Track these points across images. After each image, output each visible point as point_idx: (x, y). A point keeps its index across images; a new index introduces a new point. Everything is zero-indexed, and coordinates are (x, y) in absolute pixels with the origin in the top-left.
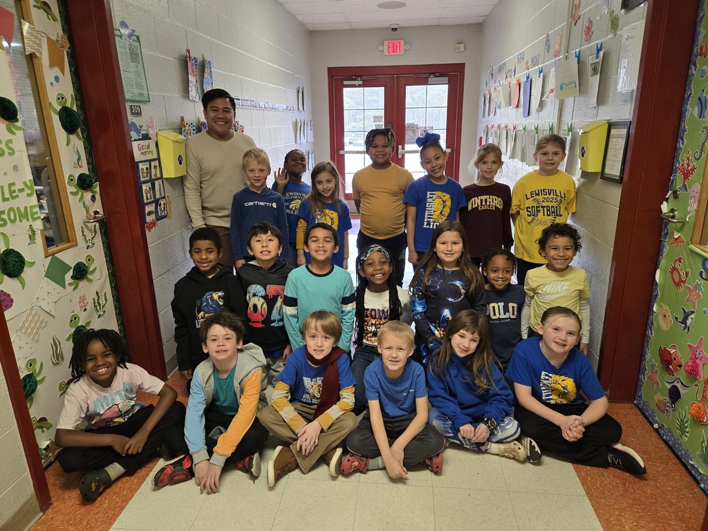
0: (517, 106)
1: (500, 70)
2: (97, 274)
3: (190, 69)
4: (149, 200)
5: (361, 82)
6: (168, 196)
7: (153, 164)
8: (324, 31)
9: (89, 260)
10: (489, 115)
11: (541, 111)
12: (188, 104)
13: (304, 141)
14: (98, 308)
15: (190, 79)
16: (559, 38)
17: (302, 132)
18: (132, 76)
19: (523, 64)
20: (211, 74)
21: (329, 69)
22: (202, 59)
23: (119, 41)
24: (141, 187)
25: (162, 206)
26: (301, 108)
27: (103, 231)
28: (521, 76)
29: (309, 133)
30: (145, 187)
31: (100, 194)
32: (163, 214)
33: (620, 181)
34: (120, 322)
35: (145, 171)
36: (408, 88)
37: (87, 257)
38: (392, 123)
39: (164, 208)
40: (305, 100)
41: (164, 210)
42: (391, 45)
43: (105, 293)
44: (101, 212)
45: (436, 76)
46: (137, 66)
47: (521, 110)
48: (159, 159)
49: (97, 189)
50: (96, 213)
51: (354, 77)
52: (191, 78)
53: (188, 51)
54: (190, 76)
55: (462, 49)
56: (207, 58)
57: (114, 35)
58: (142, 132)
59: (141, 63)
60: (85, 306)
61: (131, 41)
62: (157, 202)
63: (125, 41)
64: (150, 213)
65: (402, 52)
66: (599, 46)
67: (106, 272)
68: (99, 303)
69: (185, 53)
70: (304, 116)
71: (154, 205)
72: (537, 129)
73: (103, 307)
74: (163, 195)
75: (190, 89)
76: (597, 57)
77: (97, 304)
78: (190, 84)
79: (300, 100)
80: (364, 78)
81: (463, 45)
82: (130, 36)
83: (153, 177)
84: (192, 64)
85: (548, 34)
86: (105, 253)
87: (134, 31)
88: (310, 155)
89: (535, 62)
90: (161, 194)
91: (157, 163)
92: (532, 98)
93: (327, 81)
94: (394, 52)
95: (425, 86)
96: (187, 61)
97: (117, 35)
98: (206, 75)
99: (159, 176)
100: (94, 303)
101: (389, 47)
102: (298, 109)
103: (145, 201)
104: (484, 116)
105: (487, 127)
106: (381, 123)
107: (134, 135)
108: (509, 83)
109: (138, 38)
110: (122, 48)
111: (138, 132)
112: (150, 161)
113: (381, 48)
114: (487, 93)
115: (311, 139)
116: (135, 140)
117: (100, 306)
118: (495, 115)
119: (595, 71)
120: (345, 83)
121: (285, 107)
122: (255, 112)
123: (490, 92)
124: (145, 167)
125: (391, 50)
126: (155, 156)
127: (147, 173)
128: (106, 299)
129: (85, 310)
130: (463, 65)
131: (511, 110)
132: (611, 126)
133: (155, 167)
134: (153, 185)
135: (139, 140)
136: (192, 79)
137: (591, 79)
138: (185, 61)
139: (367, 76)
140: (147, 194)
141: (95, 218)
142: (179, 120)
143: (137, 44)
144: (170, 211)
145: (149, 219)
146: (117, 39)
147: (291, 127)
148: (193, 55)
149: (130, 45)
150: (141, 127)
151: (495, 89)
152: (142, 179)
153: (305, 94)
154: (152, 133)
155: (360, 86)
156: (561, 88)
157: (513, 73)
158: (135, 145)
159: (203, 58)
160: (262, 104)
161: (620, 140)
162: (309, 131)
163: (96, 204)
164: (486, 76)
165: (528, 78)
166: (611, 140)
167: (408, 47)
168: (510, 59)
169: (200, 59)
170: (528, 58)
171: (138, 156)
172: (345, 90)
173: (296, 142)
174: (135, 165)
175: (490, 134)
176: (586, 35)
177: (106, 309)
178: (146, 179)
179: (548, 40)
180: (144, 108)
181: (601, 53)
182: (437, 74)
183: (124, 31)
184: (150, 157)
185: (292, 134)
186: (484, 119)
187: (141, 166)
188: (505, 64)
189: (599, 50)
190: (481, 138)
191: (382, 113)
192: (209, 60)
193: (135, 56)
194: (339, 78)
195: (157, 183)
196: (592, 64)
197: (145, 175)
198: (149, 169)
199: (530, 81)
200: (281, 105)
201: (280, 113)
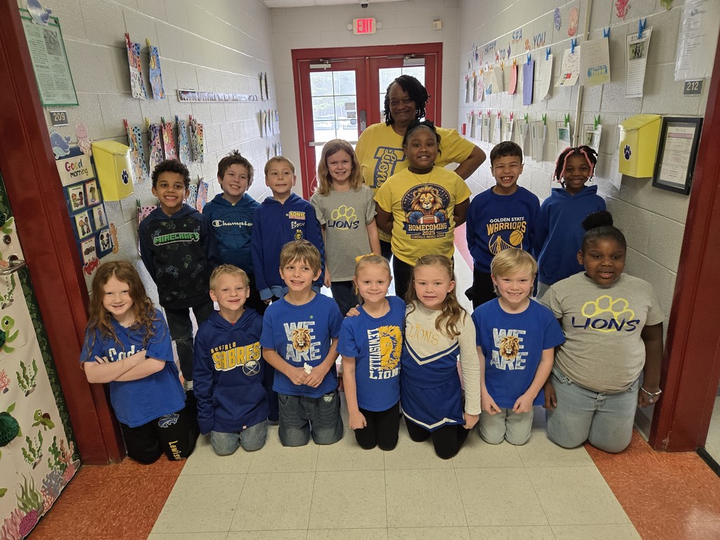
0: (515, 92)
1: (487, 50)
2: (20, 338)
3: (131, 59)
4: (86, 235)
5: (329, 66)
6: (112, 224)
7: (88, 186)
8: (286, 8)
9: (7, 323)
10: (474, 99)
11: (550, 99)
12: (131, 103)
13: (270, 134)
14: (25, 383)
15: (131, 71)
16: (576, 13)
17: (267, 124)
18: (52, 73)
19: (522, 43)
20: (158, 64)
21: (293, 51)
22: (145, 46)
23: (27, 26)
24: (74, 218)
25: (105, 238)
26: (265, 97)
27: (25, 280)
28: (521, 57)
29: (275, 124)
30: (79, 219)
31: (17, 232)
32: (107, 248)
33: (685, 191)
34: (57, 393)
35: (78, 197)
36: (381, 71)
37: (4, 319)
38: (366, 111)
39: (108, 240)
40: (268, 87)
41: (108, 243)
42: (361, 23)
43: (34, 361)
44: (21, 257)
45: (411, 58)
46: (57, 59)
47: (520, 96)
48: (96, 179)
49: (13, 226)
50: (13, 258)
51: (321, 60)
52: (132, 69)
53: (127, 36)
54: (131, 67)
55: (439, 27)
56: (153, 44)
57: (19, 17)
58: (71, 146)
59: (62, 53)
60: (5, 385)
61: (47, 25)
62: (97, 235)
63: (37, 26)
64: (88, 251)
65: (374, 31)
66: (643, 23)
67: (32, 334)
68: (25, 377)
69: (122, 38)
70: (269, 106)
71: (93, 239)
72: (545, 119)
73: (32, 380)
74: (105, 224)
75: (132, 84)
76: (640, 37)
77: (23, 379)
78: (132, 78)
79: (264, 88)
80: (333, 60)
81: (440, 22)
82: (45, 18)
83: (90, 203)
84: (134, 52)
85: (557, 10)
86: (30, 309)
87: (49, 12)
88: (277, 149)
89: (539, 40)
90: (102, 224)
91: (94, 184)
92: (536, 83)
93: (291, 65)
94: (364, 31)
95: (400, 69)
96: (126, 49)
97: (24, 18)
98: (152, 65)
99: (97, 201)
100: (19, 378)
101: (359, 26)
102: (262, 99)
103: (81, 236)
104: (467, 101)
105: (472, 113)
106: (353, 111)
107: (57, 151)
108: (502, 66)
109: (56, 21)
110: (33, 35)
111: (64, 147)
112: (84, 183)
113: (350, 27)
114: (471, 75)
115: (277, 131)
116: (60, 158)
117: (27, 380)
118: (482, 100)
119: (637, 53)
120: (312, 66)
121: (247, 97)
122: (214, 105)
123: (474, 74)
124: (77, 192)
125: (361, 29)
126: (91, 175)
127: (81, 199)
128: (35, 369)
129: (6, 390)
130: (441, 44)
131: (507, 95)
132: (667, 122)
133: (92, 189)
134: (91, 213)
135: (67, 157)
136: (134, 71)
137: (630, 63)
138: (123, 49)
139: (334, 59)
140: (82, 227)
141: (12, 266)
142: (121, 126)
143: (55, 29)
144: (116, 243)
145: (87, 259)
146: (25, 23)
147: (255, 119)
148: (133, 40)
149: (45, 30)
150: (68, 139)
151: (482, 72)
152: (74, 209)
153: (268, 80)
154: (84, 146)
155: (328, 70)
156: (589, 74)
157: (507, 54)
158: (60, 165)
159: (147, 44)
160: (221, 95)
161: (684, 140)
162: (275, 122)
163: (11, 246)
164: (467, 56)
165: (529, 60)
166: (668, 140)
167: (380, 26)
168: (503, 37)
169: (143, 46)
170: (529, 36)
171: (66, 180)
172: (313, 75)
173: (261, 136)
174: (63, 192)
175: (476, 121)
176: (618, 9)
177: (36, 381)
178: (80, 207)
179: (557, 15)
180: (71, 114)
181: (648, 33)
182: (413, 55)
183: (35, 12)
184: (84, 177)
185: (257, 127)
186: (467, 105)
187: (71, 191)
188: (495, 43)
189: (643, 28)
190: (465, 125)
191: (354, 100)
192: (155, 46)
193: (53, 44)
194: (305, 61)
195: (95, 210)
196: (631, 45)
197: (79, 202)
198: (83, 195)
199: (532, 63)
200: (243, 96)
201: (243, 104)
